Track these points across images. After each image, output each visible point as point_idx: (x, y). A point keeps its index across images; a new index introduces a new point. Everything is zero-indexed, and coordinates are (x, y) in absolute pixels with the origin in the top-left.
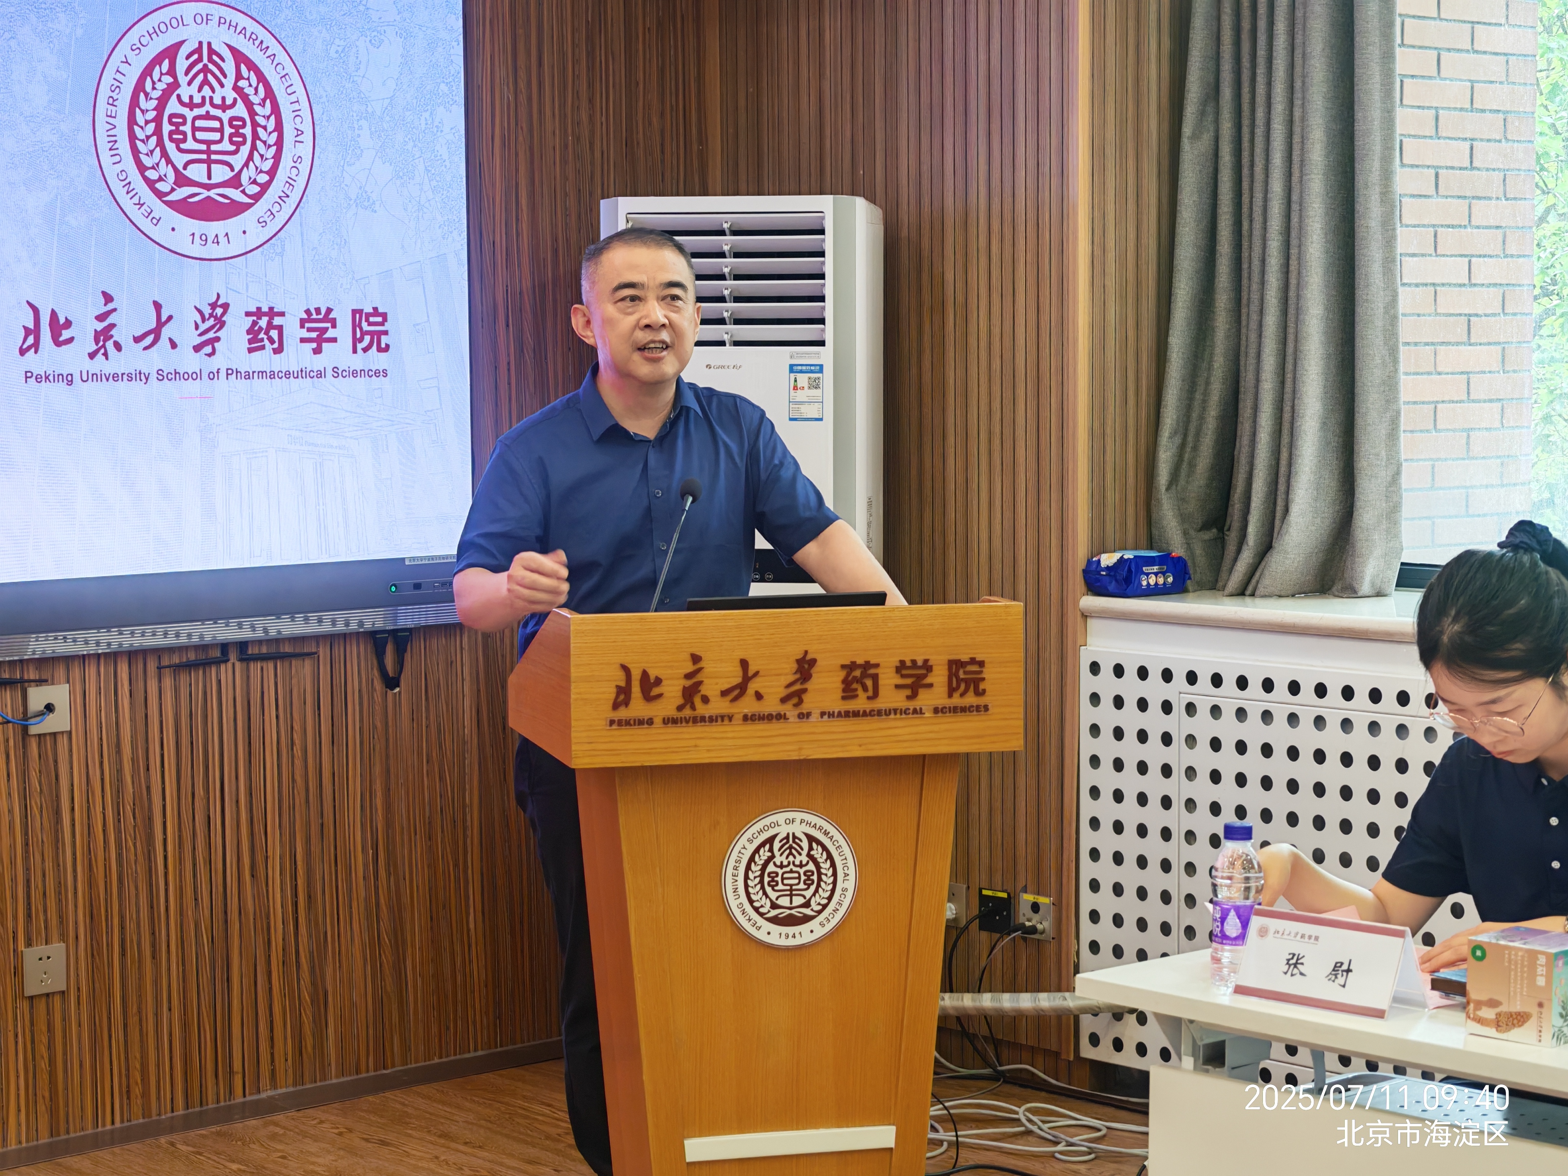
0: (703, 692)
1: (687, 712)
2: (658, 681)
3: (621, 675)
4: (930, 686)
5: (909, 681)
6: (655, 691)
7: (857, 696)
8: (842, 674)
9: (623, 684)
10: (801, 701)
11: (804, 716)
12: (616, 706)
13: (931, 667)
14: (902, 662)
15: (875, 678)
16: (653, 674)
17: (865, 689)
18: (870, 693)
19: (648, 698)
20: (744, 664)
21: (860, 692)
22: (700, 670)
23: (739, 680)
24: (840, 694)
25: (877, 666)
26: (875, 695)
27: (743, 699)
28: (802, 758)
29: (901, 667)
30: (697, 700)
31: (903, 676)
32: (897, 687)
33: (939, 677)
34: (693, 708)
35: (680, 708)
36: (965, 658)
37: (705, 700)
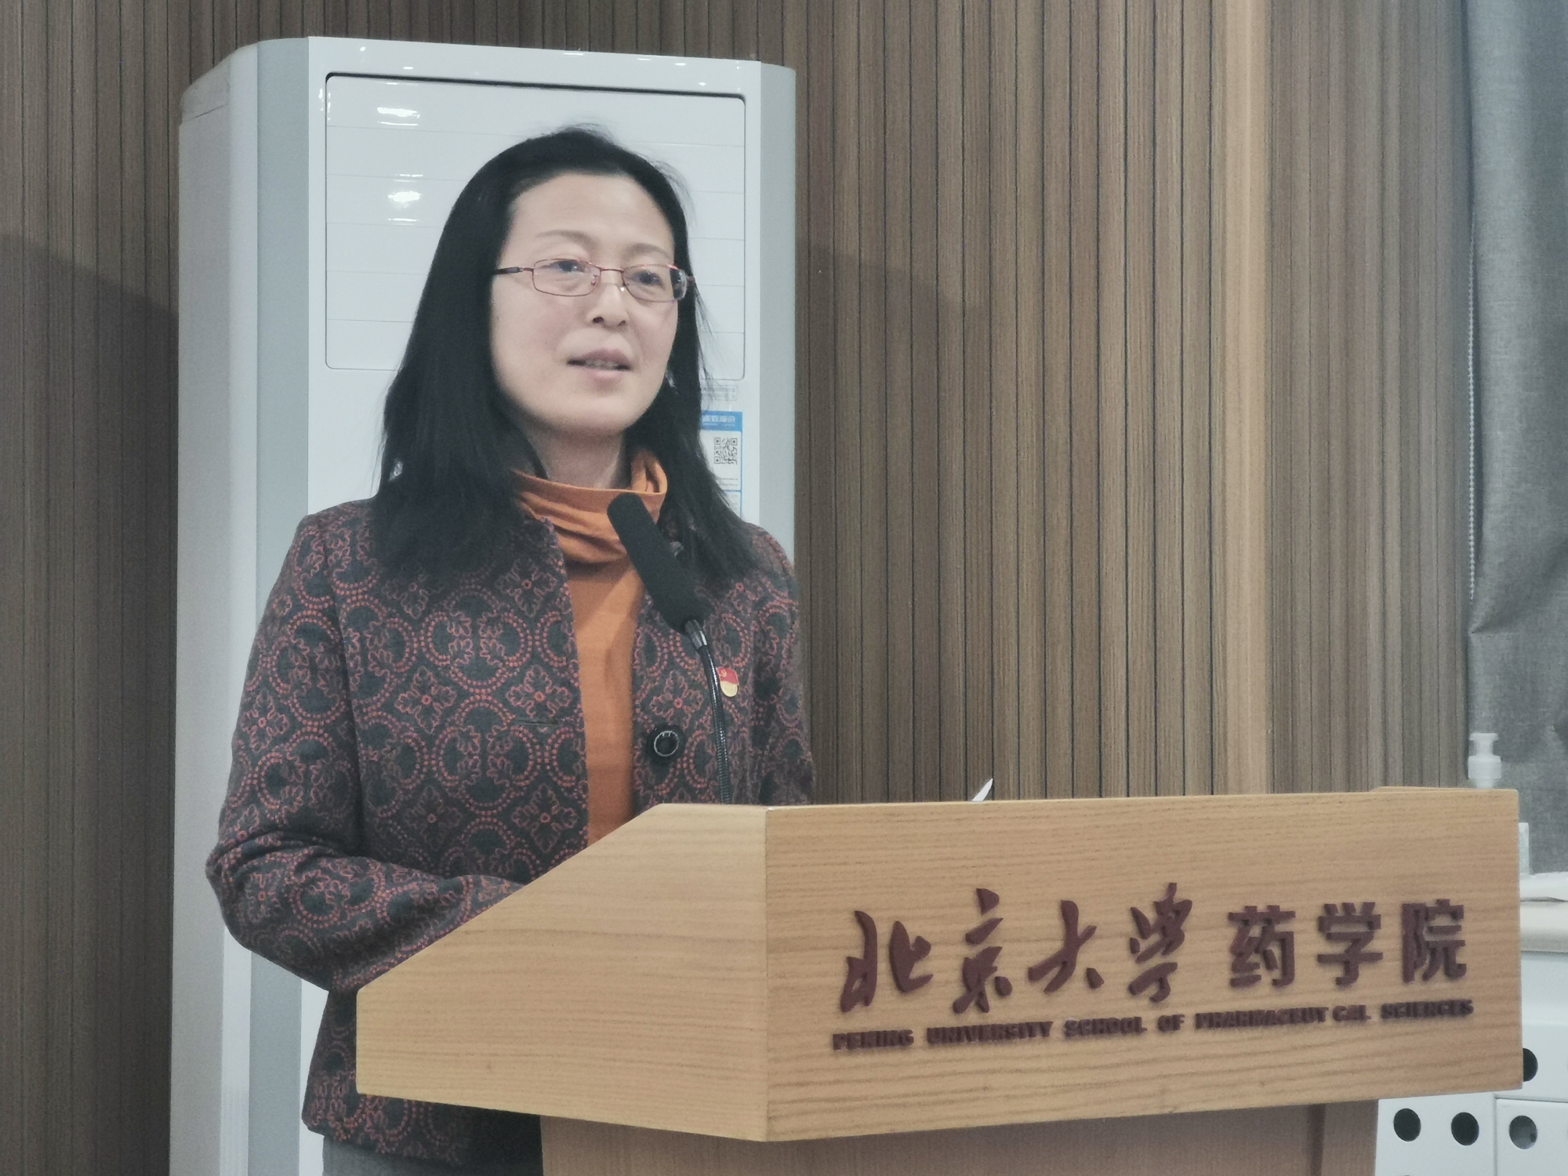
0: (997, 974)
1: (972, 1018)
2: (923, 948)
3: (854, 933)
4: (1376, 957)
5: (1338, 949)
6: (918, 970)
7: (1258, 978)
8: (1230, 932)
9: (858, 953)
10: (1164, 991)
11: (1169, 1024)
12: (847, 1002)
13: (1378, 917)
14: (1329, 909)
15: (1286, 941)
16: (913, 930)
17: (1270, 966)
18: (1277, 974)
19: (905, 984)
20: (1068, 911)
21: (1261, 971)
22: (993, 924)
23: (1057, 946)
24: (1226, 974)
25: (1290, 915)
26: (1286, 978)
27: (1065, 986)
28: (1166, 1111)
29: (1328, 920)
30: (989, 989)
31: (1330, 937)
32: (1322, 959)
33: (1388, 940)
34: (983, 1008)
35: (958, 1008)
36: (1429, 900)
37: (1003, 988)
